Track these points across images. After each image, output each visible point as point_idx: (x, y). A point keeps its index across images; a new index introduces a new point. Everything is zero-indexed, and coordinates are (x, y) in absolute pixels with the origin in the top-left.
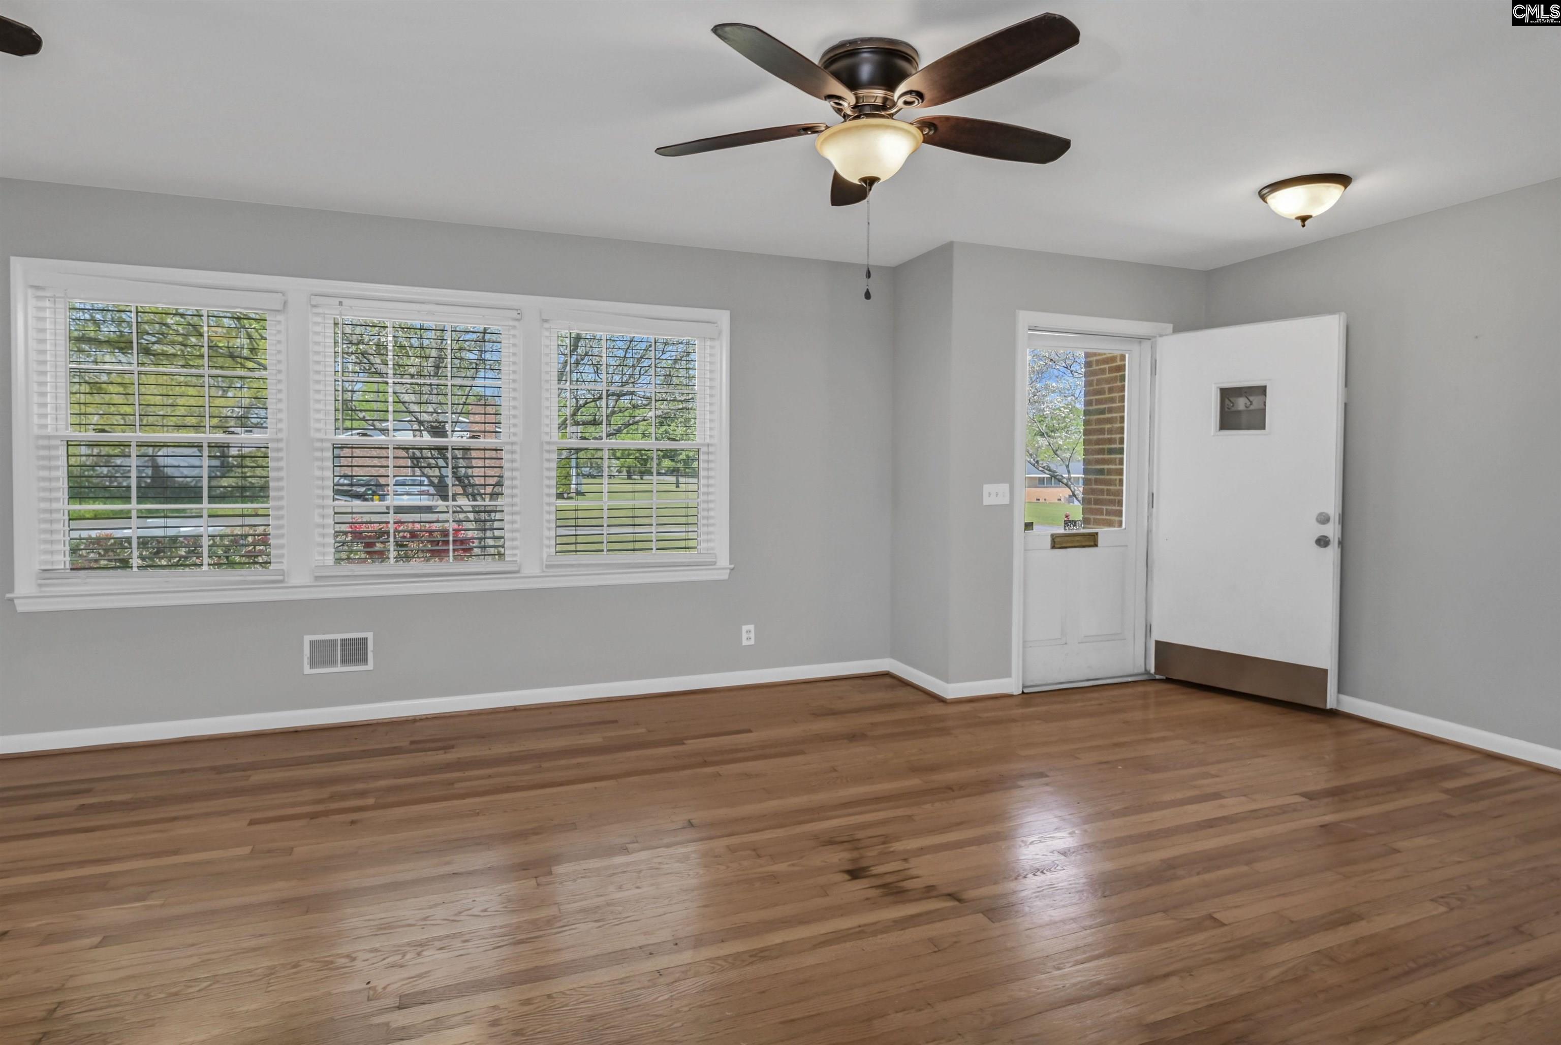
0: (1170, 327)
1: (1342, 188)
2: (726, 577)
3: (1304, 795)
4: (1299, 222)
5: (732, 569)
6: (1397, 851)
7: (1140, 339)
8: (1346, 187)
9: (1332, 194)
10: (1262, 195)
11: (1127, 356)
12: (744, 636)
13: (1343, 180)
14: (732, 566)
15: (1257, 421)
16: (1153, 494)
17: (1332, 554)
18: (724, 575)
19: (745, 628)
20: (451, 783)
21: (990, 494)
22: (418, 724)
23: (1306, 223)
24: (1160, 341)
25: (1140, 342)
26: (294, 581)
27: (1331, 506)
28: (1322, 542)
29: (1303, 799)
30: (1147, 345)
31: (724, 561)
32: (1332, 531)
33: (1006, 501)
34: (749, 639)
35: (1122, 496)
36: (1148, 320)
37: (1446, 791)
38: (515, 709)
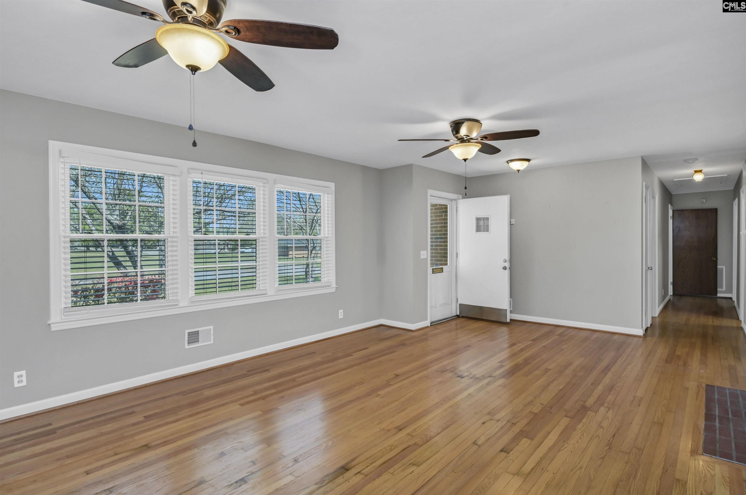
0: (461, 196)
1: (528, 162)
2: (334, 291)
3: (532, 340)
4: (518, 172)
5: (336, 288)
6: (563, 349)
7: (452, 200)
8: (529, 162)
9: (526, 164)
10: (507, 162)
11: (448, 205)
12: (340, 314)
13: (528, 160)
14: (337, 286)
15: (487, 229)
16: (457, 253)
17: (507, 272)
18: (333, 290)
19: (340, 311)
20: (294, 380)
21: (422, 255)
22: (235, 365)
23: (519, 172)
24: (458, 201)
25: (452, 201)
26: (181, 305)
27: (507, 257)
28: (505, 268)
29: (532, 342)
30: (454, 202)
31: (334, 285)
32: (507, 265)
33: (426, 257)
34: (341, 315)
35: (447, 254)
36: (457, 194)
37: (557, 335)
38: (267, 354)
